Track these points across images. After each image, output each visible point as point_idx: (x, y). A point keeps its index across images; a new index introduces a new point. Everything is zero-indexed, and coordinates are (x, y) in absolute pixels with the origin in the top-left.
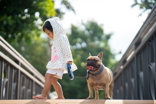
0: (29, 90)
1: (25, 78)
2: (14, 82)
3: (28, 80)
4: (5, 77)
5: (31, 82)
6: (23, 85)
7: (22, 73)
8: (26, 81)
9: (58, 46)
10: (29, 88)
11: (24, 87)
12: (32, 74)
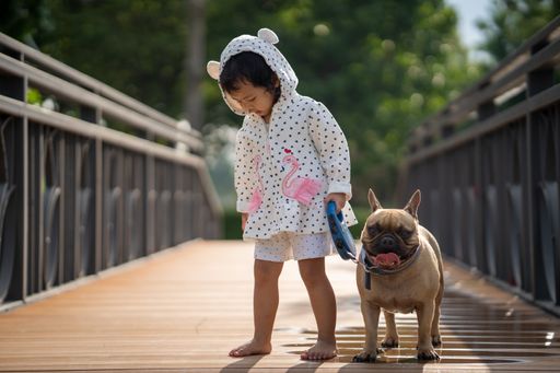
0: (135, 194)
1: (120, 158)
2: (83, 186)
3: (129, 161)
4: (49, 184)
5: (139, 163)
6: (112, 186)
7: (107, 145)
8: (124, 166)
9: (301, 142)
10: (132, 187)
11: (117, 191)
12: (141, 133)
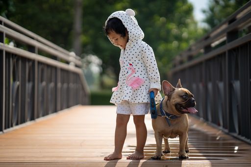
0: (52, 85)
1: (45, 69)
2: (29, 81)
3: (49, 70)
4: (14, 80)
5: (54, 71)
6: (42, 81)
7: (40, 63)
8: (47, 72)
9: (137, 61)
10: (51, 81)
11: (44, 83)
12: (54, 57)
